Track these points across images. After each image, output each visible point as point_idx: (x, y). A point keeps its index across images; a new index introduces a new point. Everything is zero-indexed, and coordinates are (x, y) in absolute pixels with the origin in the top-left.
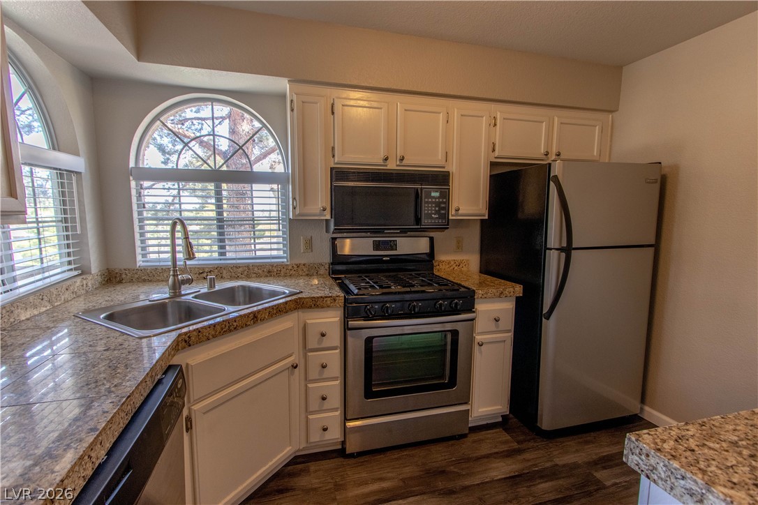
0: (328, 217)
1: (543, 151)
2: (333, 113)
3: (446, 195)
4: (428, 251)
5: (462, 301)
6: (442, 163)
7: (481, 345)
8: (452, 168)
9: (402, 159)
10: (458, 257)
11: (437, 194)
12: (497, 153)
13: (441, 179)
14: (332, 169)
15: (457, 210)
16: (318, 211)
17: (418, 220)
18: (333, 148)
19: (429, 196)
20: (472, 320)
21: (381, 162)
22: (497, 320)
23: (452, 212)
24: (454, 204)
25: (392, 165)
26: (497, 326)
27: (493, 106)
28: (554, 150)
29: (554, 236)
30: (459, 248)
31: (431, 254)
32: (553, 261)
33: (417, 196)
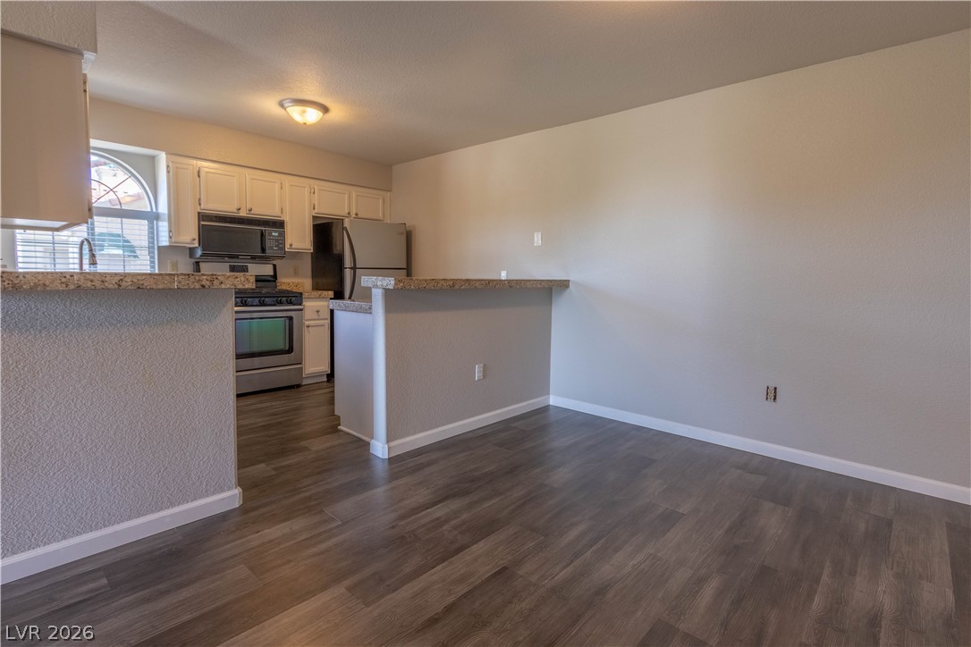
0: (197, 245)
1: (347, 211)
2: (199, 176)
3: (282, 235)
4: (272, 274)
5: (294, 298)
6: (279, 214)
7: (308, 327)
8: (286, 218)
9: (250, 210)
10: (296, 280)
11: (277, 234)
12: (316, 211)
13: (279, 224)
14: (199, 213)
15: (291, 245)
16: (189, 241)
17: (263, 250)
18: (200, 199)
19: (270, 234)
20: (301, 310)
21: (235, 211)
22: (318, 312)
23: (287, 246)
24: (288, 241)
25: (243, 214)
26: (318, 315)
27: (312, 181)
28: (354, 212)
29: (348, 262)
30: (296, 273)
31: (275, 276)
32: (348, 274)
33: (262, 235)
